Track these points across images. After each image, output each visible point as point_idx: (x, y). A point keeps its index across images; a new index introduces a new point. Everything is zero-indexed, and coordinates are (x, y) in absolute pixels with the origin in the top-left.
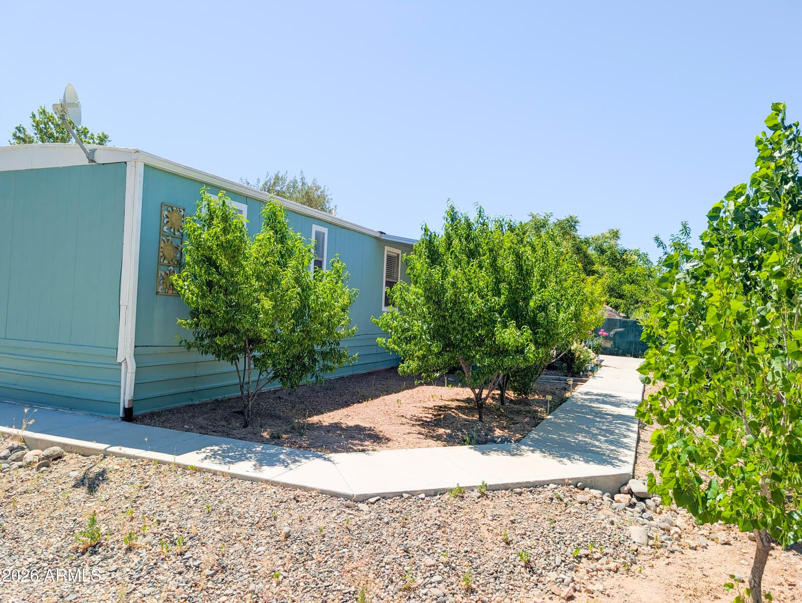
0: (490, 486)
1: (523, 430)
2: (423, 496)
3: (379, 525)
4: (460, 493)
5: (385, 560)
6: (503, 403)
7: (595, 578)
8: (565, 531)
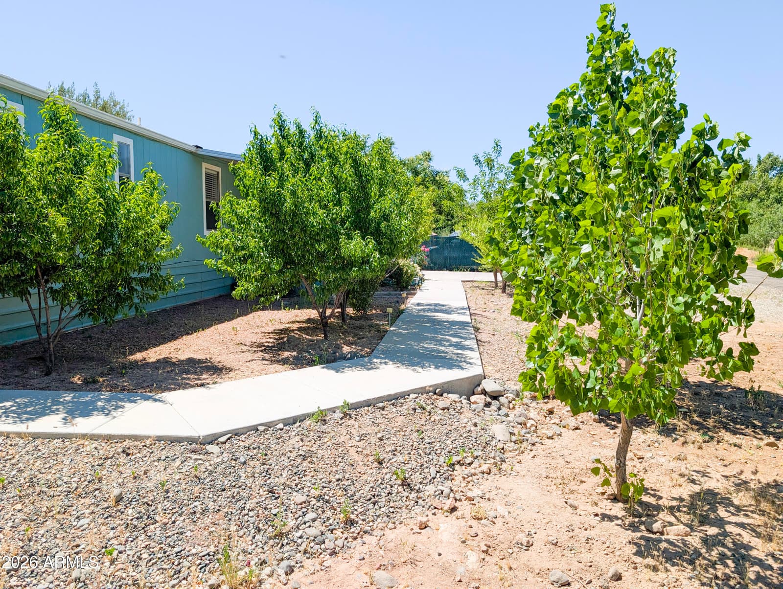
0: (352, 404)
1: (370, 344)
2: (281, 426)
3: (234, 467)
4: (322, 417)
5: (247, 506)
6: (344, 320)
7: (472, 483)
8: (433, 440)
